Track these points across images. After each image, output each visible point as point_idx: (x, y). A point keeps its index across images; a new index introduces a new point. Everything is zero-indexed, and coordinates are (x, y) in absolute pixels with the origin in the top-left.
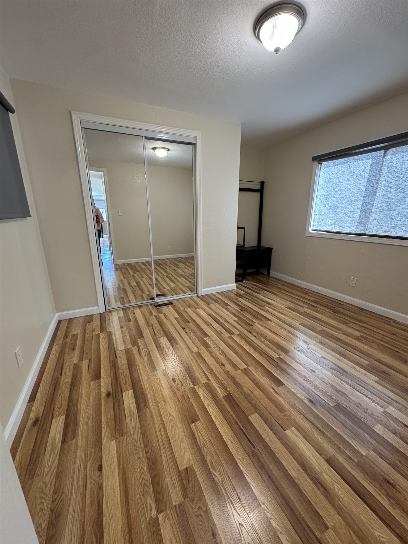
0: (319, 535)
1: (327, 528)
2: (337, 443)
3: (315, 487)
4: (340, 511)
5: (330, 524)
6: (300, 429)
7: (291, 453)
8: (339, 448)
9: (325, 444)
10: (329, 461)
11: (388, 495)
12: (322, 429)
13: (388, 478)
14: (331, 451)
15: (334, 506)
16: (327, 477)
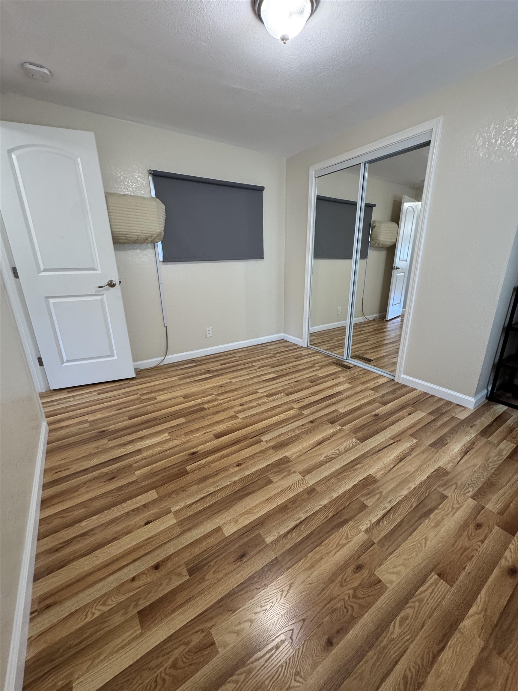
0: (108, 437)
1: (109, 441)
2: (150, 459)
3: (127, 440)
4: (112, 448)
5: (110, 442)
6: (167, 441)
7: (151, 434)
8: (146, 459)
9: (151, 452)
10: (139, 451)
11: (107, 474)
12: (164, 453)
13: (115, 479)
14: (145, 454)
15: (116, 446)
16: (130, 447)
